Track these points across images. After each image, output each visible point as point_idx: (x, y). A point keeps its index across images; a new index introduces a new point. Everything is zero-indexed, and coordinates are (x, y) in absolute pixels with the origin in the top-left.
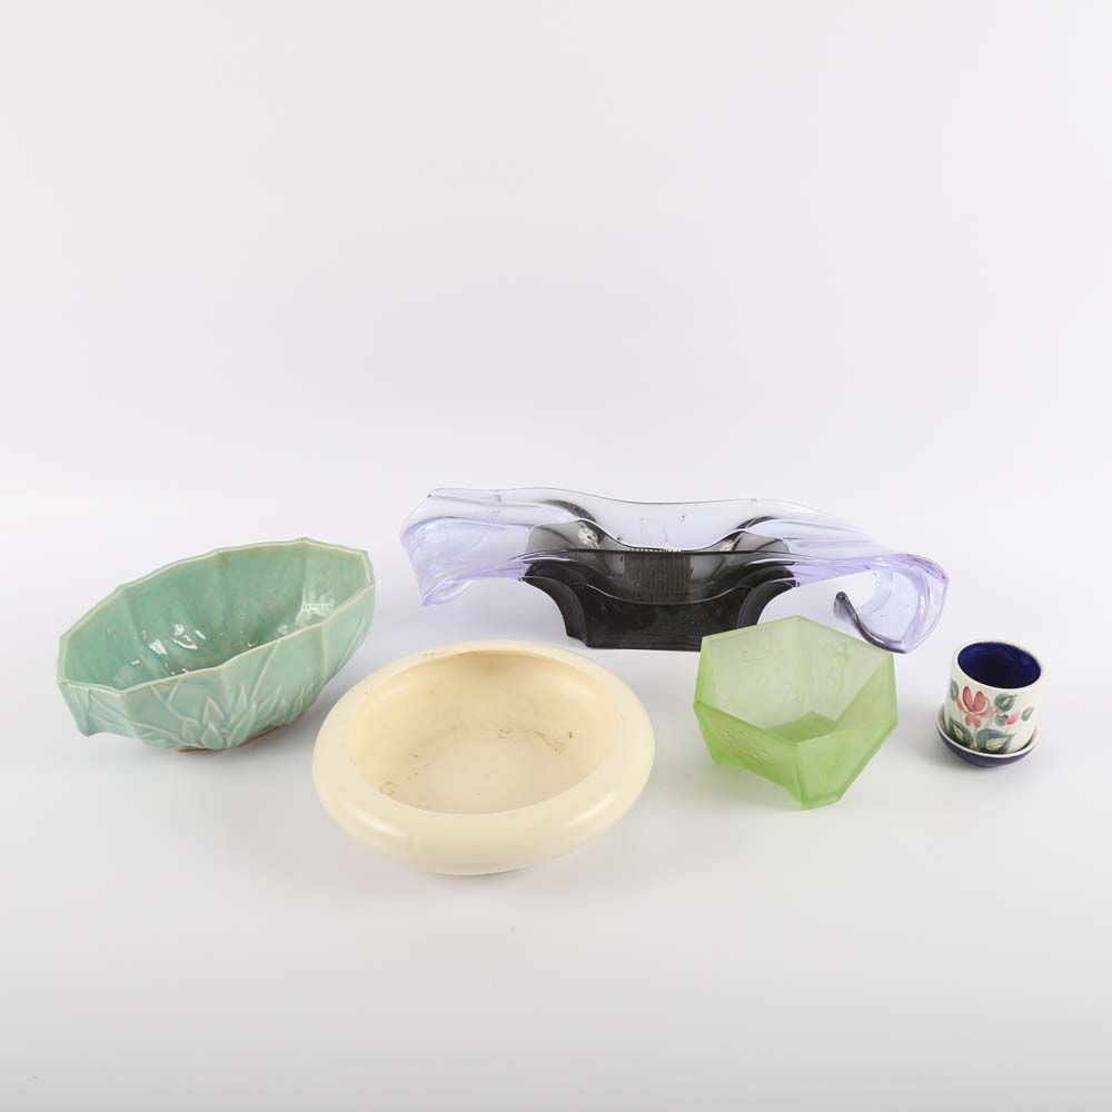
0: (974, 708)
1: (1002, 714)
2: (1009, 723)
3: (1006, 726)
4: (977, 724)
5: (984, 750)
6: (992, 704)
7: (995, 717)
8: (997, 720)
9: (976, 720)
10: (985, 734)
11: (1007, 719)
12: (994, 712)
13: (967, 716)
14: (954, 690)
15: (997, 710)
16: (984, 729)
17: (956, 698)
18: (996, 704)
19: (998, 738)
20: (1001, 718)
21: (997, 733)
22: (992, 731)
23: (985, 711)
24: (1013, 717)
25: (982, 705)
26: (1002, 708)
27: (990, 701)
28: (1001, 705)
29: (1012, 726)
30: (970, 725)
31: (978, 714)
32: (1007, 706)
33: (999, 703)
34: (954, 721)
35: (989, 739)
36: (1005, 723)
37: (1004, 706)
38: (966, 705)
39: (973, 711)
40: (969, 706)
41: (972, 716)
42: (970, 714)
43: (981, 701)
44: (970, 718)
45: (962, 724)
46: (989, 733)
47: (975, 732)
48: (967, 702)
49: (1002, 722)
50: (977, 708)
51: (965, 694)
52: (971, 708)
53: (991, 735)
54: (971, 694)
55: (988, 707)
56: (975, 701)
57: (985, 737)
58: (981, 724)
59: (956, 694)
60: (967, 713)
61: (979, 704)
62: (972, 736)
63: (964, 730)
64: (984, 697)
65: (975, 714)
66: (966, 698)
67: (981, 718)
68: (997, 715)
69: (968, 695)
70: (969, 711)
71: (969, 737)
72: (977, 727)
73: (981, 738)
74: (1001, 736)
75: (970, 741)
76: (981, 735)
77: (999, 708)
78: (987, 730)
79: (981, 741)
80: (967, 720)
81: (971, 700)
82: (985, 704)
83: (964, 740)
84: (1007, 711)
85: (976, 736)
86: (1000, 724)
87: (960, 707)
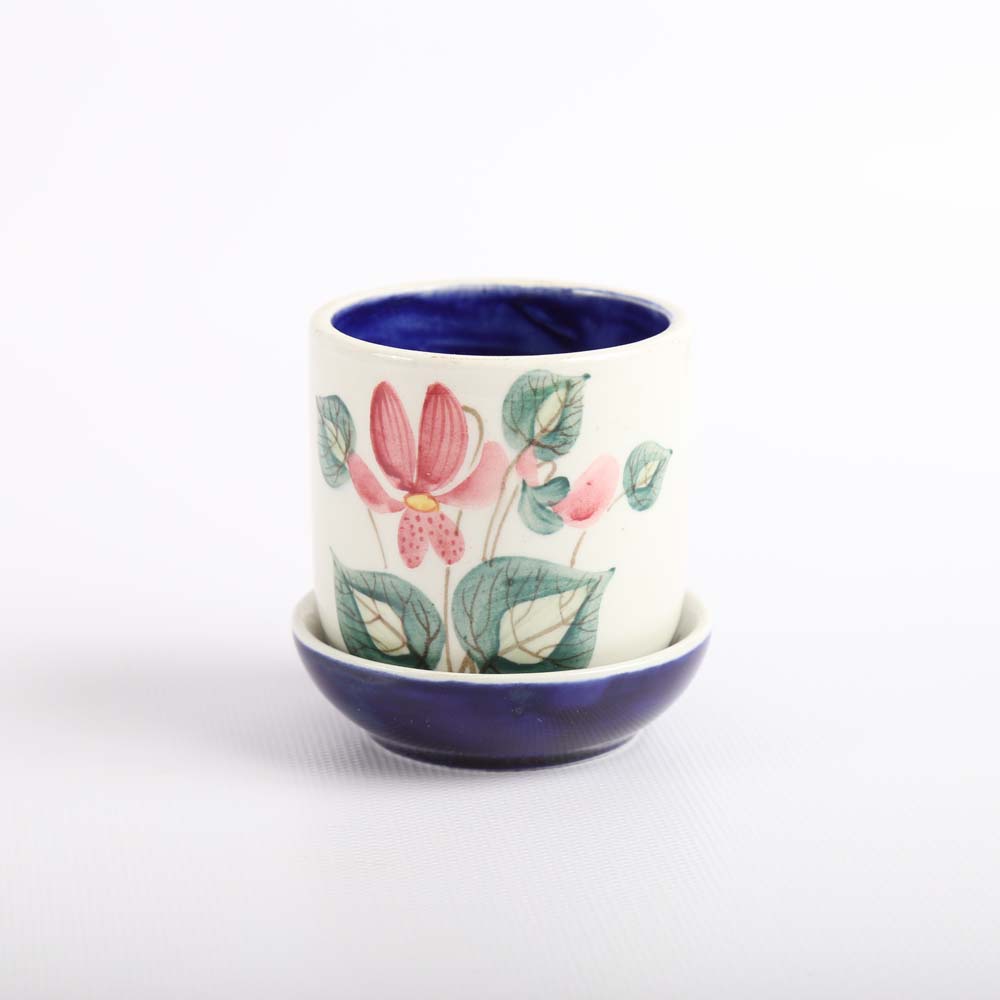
0: (423, 476)
1: (542, 475)
2: (581, 516)
3: (568, 532)
4: (449, 546)
5: (495, 664)
6: (495, 430)
7: (515, 493)
8: (527, 507)
9: (440, 526)
10: (486, 585)
11: (565, 496)
12: (510, 467)
13: (402, 522)
14: (333, 440)
15: (519, 456)
16: (480, 566)
17: (346, 465)
18: (510, 427)
19: (541, 596)
20: (539, 491)
21: (535, 574)
22: (513, 565)
23: (470, 472)
24: (589, 484)
25: (455, 449)
26: (538, 444)
27: (484, 417)
28: (532, 428)
29: (591, 527)
30: (420, 566)
31: (444, 499)
32: (558, 428)
33: (522, 417)
34: (353, 581)
35: (509, 608)
36: (561, 518)
37: (544, 430)
38: (389, 470)
39: (421, 492)
40: (401, 470)
41: (421, 515)
42: (411, 507)
43: (448, 429)
44: (417, 525)
45: (389, 571)
46: (504, 578)
47: (446, 592)
48: (391, 454)
49: (549, 512)
50: (437, 470)
51: (378, 428)
52: (412, 477)
53: (513, 589)
54: (400, 410)
55: (481, 450)
56: (421, 438)
57: (490, 603)
58: (462, 543)
59: (344, 447)
60: (401, 510)
61: (440, 447)
62: (435, 610)
63: (402, 599)
64: (456, 406)
65: (432, 504)
66: (384, 437)
67: (461, 513)
68: (524, 483)
69: (390, 421)
70: (406, 493)
71: (424, 622)
72: (450, 562)
73: (474, 611)
74: (553, 586)
75: (432, 635)
76: (474, 598)
77: (525, 444)
78: (495, 564)
79: (475, 620)
80: (404, 540)
81: (408, 439)
82: (464, 436)
83: (402, 639)
84: (560, 454)
85: (453, 610)
86: (542, 526)
87: (370, 494)
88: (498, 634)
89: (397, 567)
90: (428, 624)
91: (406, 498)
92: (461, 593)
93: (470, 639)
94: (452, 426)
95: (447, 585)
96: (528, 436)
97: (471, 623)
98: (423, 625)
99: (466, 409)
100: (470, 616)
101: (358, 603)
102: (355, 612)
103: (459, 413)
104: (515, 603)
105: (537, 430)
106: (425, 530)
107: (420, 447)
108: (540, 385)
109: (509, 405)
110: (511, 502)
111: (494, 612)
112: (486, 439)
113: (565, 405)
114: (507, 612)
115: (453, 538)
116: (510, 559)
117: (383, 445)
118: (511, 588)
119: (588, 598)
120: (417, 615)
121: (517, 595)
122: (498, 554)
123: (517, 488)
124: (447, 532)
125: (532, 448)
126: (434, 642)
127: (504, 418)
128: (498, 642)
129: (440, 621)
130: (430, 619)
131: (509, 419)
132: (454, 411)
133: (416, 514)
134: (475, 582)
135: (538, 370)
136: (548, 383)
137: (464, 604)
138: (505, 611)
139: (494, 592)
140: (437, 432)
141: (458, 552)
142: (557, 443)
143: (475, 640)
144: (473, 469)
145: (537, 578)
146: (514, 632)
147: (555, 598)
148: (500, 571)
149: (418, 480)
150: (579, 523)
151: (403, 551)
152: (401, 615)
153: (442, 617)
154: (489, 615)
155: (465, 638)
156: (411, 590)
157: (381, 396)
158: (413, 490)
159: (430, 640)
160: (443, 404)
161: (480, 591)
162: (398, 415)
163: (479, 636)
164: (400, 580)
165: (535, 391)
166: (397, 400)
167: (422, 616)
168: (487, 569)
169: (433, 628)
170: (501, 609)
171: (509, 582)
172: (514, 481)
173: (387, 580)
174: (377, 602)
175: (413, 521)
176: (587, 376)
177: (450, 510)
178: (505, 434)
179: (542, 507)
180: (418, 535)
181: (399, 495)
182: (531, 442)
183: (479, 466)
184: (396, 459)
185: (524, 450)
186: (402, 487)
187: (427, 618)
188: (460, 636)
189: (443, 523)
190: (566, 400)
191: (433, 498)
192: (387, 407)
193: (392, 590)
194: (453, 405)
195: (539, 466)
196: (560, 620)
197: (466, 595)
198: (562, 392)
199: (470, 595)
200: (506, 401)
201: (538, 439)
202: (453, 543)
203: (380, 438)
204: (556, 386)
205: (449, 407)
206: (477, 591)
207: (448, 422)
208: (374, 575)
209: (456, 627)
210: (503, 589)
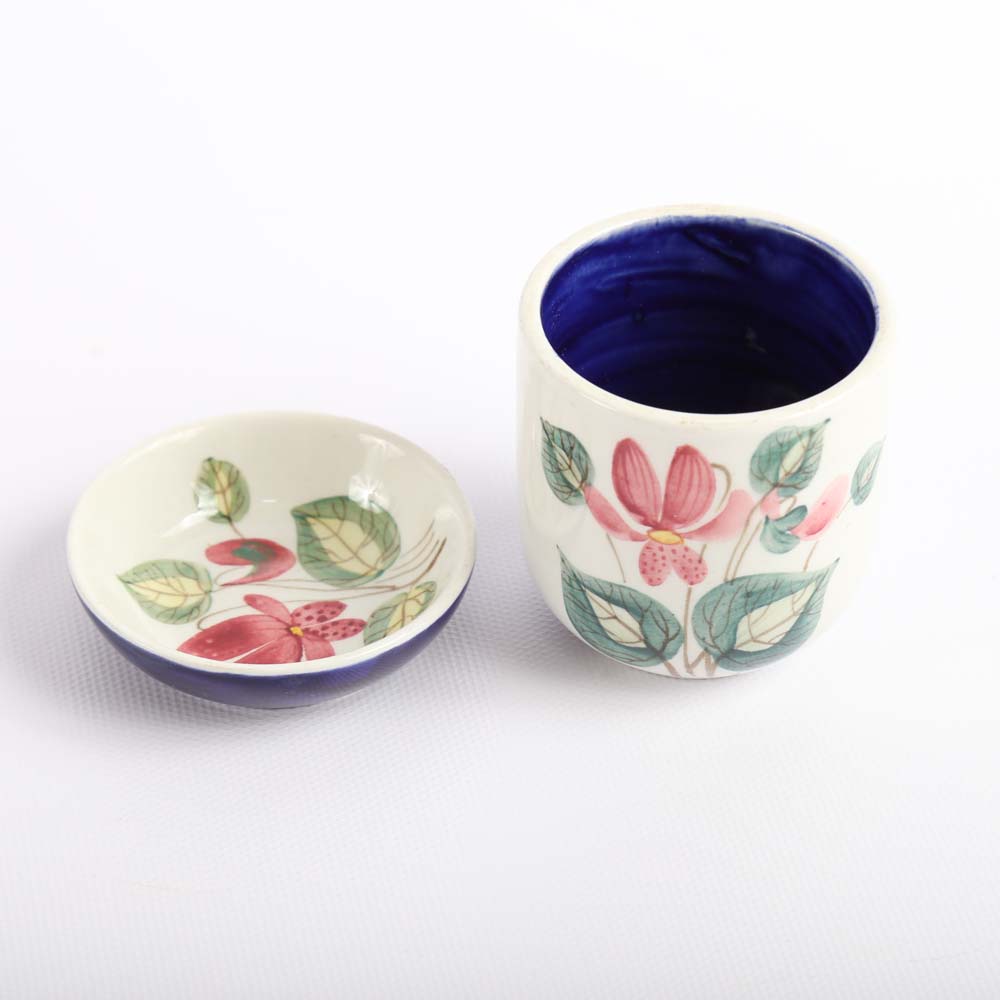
0: (670, 516)
1: (784, 507)
2: (812, 532)
3: (803, 547)
4: (692, 571)
5: (730, 656)
6: (742, 479)
7: (757, 528)
8: (769, 535)
9: (684, 556)
10: (726, 599)
11: (802, 520)
12: (755, 508)
13: (643, 550)
14: (566, 467)
15: (764, 498)
16: (721, 586)
17: (582, 492)
18: (757, 477)
19: (776, 600)
20: (780, 522)
21: (773, 584)
22: (753, 581)
23: (717, 514)
24: (824, 503)
25: (703, 496)
26: (782, 486)
27: (731, 472)
28: (777, 474)
29: (823, 537)
30: (661, 586)
31: (689, 535)
32: (800, 469)
33: (768, 467)
34: (586, 583)
35: (747, 614)
36: (797, 537)
37: (787, 474)
38: (632, 508)
39: (666, 529)
40: (644, 510)
41: (664, 546)
42: (653, 539)
43: (696, 482)
44: (659, 554)
45: (627, 585)
46: (744, 592)
47: (687, 606)
48: (635, 497)
49: (788, 535)
50: (684, 512)
51: (621, 472)
52: (656, 516)
53: (753, 598)
54: (647, 464)
55: (728, 496)
56: (667, 488)
57: (729, 612)
58: (705, 569)
59: (580, 479)
60: (643, 540)
61: (687, 496)
62: (675, 619)
63: (641, 608)
64: (705, 463)
65: (677, 539)
66: (627, 482)
67: (704, 547)
68: (767, 518)
69: (635, 471)
70: (649, 528)
71: (663, 626)
72: (692, 583)
73: (713, 620)
74: (787, 590)
75: (670, 636)
76: (714, 610)
77: (770, 487)
78: (736, 583)
79: (714, 624)
80: (645, 564)
81: (653, 487)
82: (711, 487)
83: (639, 637)
84: (800, 489)
85: (693, 619)
86: (781, 547)
87: (610, 524)
88: (735, 634)
89: (636, 583)
90: (667, 628)
91: (649, 532)
92: (702, 606)
93: (709, 640)
94: (700, 480)
95: (688, 601)
96: (772, 482)
97: (710, 628)
98: (662, 629)
99: (715, 466)
100: (710, 624)
101: (591, 600)
102: (586, 605)
103: (707, 469)
104: (752, 610)
105: (782, 474)
106: (668, 558)
107: (666, 496)
108: (786, 439)
109: (756, 459)
110: (753, 535)
111: (733, 618)
112: (732, 489)
113: (807, 450)
114: (745, 618)
115: (698, 565)
116: (750, 578)
117: (626, 489)
118: (750, 599)
119: (816, 590)
120: (657, 622)
121: (754, 604)
122: (738, 575)
123: (760, 523)
124: (690, 561)
125: (776, 490)
126: (672, 642)
127: (751, 470)
128: (735, 640)
129: (680, 627)
130: (669, 625)
131: (755, 470)
132: (703, 468)
133: (658, 545)
134: (716, 598)
135: (785, 427)
136: (794, 435)
137: (704, 614)
138: (742, 616)
139: (734, 604)
140: (684, 485)
141: (701, 576)
142: (799, 481)
143: (713, 641)
144: (719, 512)
145: (774, 588)
146: (750, 631)
147: (790, 598)
148: (740, 588)
149: (662, 519)
150: (812, 536)
151: (643, 572)
152: (639, 619)
153: (682, 624)
154: (728, 621)
155: (704, 639)
156: (651, 602)
157: (625, 450)
158: (657, 527)
159: (668, 640)
160: (692, 462)
161: (720, 604)
162: (644, 467)
163: (717, 637)
164: (640, 594)
165: (781, 445)
166: (642, 454)
167: (661, 622)
168: (729, 586)
169: (672, 633)
170: (740, 615)
171: (748, 595)
172: (758, 517)
173: (625, 592)
174: (613, 606)
175: (656, 549)
176: (828, 420)
177: (695, 545)
178: (752, 483)
179: (782, 533)
180: (661, 562)
181: (643, 530)
182: (776, 485)
183: (726, 509)
184: (639, 500)
185: (769, 493)
186: (645, 523)
187: (666, 624)
188: (698, 637)
189: (687, 554)
190: (808, 445)
191: (678, 535)
192: (632, 460)
193: (631, 600)
194: (701, 463)
195: (781, 502)
196: (792, 613)
197: (706, 609)
198: (805, 441)
199: (711, 608)
200: (754, 456)
201: (781, 482)
202: (696, 569)
203: (622, 482)
204: (800, 436)
205: (698, 465)
206: (718, 604)
207: (696, 476)
208: (611, 585)
209: (695, 632)
210: (742, 600)
